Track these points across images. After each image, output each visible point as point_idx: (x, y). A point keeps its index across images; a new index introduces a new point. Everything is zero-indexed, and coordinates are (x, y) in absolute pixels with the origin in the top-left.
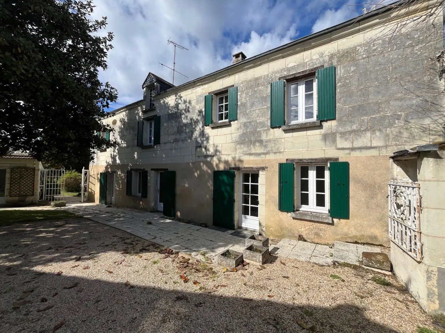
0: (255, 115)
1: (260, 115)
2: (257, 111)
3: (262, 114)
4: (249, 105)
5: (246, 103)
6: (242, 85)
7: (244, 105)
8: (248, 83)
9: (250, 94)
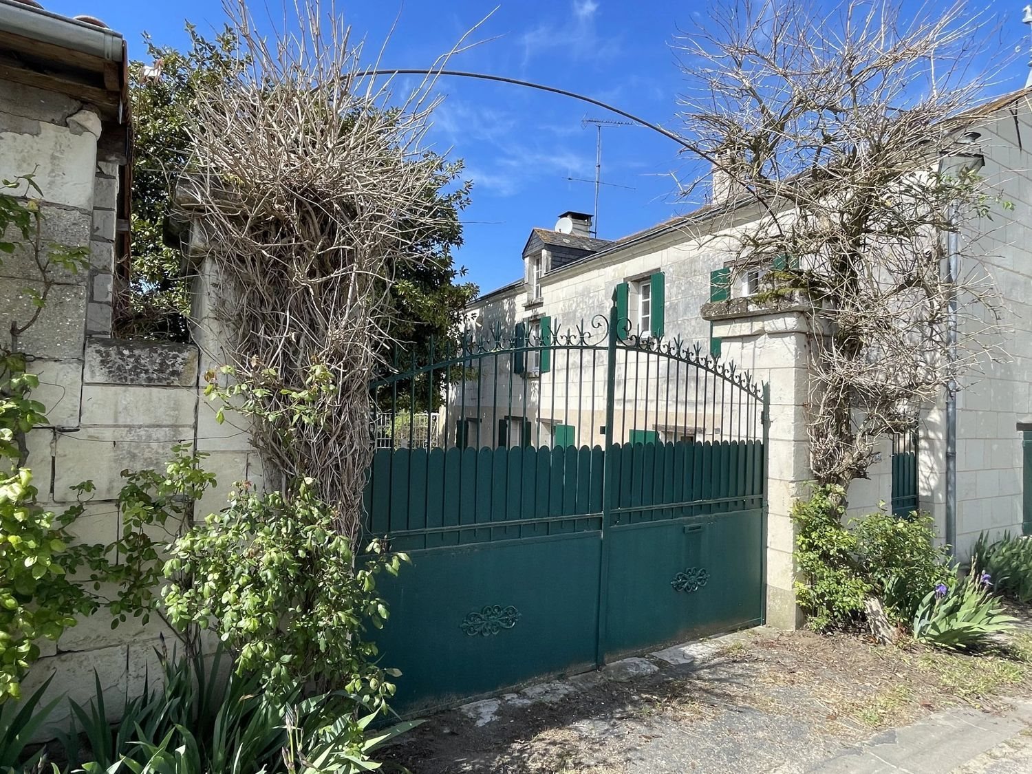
0: (690, 329)
1: (697, 329)
2: (693, 322)
3: (700, 328)
4: (681, 308)
5: (677, 304)
6: (671, 270)
7: (674, 307)
8: (680, 267)
9: (683, 288)
